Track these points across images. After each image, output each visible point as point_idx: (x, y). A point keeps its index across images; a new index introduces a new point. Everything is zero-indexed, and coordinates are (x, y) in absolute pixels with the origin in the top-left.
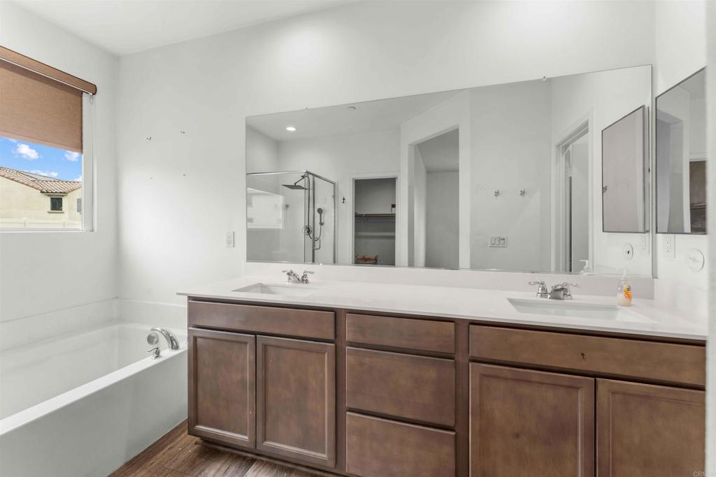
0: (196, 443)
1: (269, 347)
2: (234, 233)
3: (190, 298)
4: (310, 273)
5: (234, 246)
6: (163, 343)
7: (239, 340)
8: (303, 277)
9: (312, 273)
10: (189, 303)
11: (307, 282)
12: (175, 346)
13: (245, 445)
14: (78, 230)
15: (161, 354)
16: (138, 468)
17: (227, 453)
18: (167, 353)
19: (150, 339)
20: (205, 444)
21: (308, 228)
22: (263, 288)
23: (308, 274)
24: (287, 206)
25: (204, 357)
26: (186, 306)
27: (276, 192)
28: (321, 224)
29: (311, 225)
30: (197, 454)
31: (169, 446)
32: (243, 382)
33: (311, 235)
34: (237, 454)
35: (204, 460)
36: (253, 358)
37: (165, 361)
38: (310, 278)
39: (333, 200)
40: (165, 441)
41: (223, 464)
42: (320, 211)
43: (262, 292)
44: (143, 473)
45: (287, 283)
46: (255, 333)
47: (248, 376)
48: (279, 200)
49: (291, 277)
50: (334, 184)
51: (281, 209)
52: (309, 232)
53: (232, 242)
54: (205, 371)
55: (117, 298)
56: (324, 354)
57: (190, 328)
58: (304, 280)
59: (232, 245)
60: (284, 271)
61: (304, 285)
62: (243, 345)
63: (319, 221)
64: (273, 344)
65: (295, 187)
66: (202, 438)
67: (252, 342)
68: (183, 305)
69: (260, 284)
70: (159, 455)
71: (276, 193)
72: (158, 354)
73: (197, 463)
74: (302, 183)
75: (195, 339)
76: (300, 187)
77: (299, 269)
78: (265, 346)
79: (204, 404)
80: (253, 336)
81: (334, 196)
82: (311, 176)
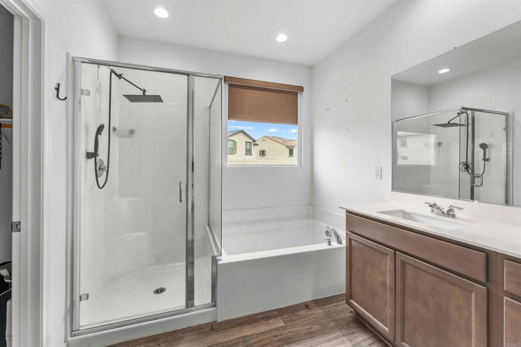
0: (351, 312)
1: (408, 265)
2: (381, 168)
3: (348, 211)
4: (457, 208)
5: (381, 178)
6: (333, 237)
7: (381, 250)
8: (449, 211)
9: (461, 209)
10: (347, 215)
11: (453, 216)
12: (340, 242)
13: (386, 335)
14: (295, 165)
15: (331, 244)
16: (318, 306)
17: (372, 332)
18: (335, 244)
19: (327, 233)
20: (357, 316)
21: (467, 164)
22: (405, 214)
23: (454, 209)
24: (439, 144)
25: (356, 254)
26: (345, 216)
27: (427, 131)
28: (485, 160)
29: (470, 160)
30: (351, 320)
31: (335, 304)
32: (384, 284)
33: (470, 172)
34: (380, 338)
35: (356, 326)
36: (392, 268)
37: (333, 249)
38: (457, 213)
39: (504, 132)
40: (333, 299)
41: (369, 338)
42: (484, 146)
43: (404, 217)
44: (320, 311)
45: (430, 214)
46: (395, 250)
47: (389, 280)
48: (432, 139)
49: (434, 209)
50: (507, 115)
51: (433, 146)
52: (467, 167)
53: (379, 174)
54: (357, 265)
55: (312, 204)
56: (471, 293)
57: (348, 232)
58: (450, 214)
59: (380, 178)
60: (426, 203)
61: (450, 219)
62: (385, 255)
63: (482, 156)
64: (411, 263)
65: (449, 125)
66: (355, 311)
67: (392, 255)
68: (343, 215)
69: (403, 211)
70: (330, 306)
71: (426, 133)
72: (330, 244)
73: (351, 325)
74: (457, 121)
75: (350, 240)
76: (455, 125)
77: (445, 203)
78: (404, 263)
79: (357, 288)
80: (393, 251)
81: (507, 129)
82: (469, 112)
